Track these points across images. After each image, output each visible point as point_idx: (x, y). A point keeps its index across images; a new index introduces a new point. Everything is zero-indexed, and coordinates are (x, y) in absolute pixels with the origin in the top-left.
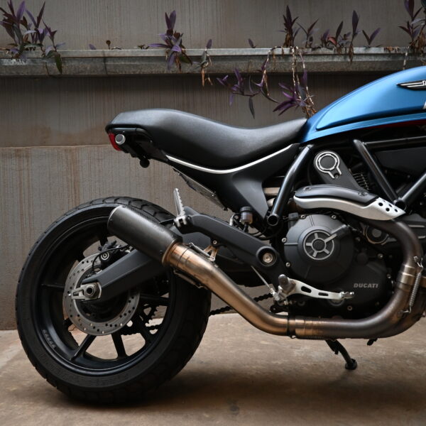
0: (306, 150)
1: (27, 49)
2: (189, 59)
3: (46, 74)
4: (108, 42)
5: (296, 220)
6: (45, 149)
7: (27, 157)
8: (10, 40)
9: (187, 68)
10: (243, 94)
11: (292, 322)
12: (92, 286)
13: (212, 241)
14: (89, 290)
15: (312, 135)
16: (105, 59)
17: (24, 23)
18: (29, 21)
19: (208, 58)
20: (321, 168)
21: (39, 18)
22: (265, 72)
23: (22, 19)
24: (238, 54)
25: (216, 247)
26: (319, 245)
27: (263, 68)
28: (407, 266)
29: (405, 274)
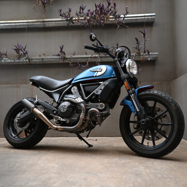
0: (70, 86)
1: (22, 57)
2: (67, 59)
3: (26, 63)
4: (44, 54)
5: (62, 103)
6: (24, 85)
7: (19, 87)
8: (17, 55)
9: (66, 61)
10: (80, 69)
11: (58, 127)
12: (19, 118)
13: (43, 107)
14: (18, 119)
15: (73, 82)
16: (43, 59)
17: (21, 50)
18: (22, 49)
19: (72, 59)
20: (72, 91)
21: (25, 48)
22: (88, 62)
23: (20, 49)
24: (81, 57)
25: (44, 109)
26: (64, 108)
27: (87, 61)
28: (82, 114)
29: (81, 116)
